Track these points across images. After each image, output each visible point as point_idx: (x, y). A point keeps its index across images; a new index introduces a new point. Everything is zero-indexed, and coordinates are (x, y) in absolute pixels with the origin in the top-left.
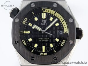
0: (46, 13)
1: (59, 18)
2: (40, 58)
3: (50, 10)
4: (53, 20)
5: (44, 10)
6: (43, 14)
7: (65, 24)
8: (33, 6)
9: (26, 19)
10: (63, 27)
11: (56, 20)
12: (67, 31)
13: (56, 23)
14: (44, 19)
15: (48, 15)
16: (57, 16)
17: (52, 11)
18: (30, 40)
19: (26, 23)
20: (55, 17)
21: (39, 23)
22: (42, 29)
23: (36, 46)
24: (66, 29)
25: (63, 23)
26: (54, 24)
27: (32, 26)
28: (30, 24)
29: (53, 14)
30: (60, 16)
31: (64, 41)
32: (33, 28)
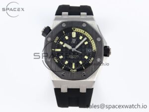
0: (76, 32)
1: (88, 36)
2: (70, 74)
3: (80, 30)
4: (83, 39)
5: (74, 29)
6: (73, 33)
7: (94, 42)
8: (64, 25)
9: (57, 38)
10: (92, 46)
11: (85, 39)
12: (95, 49)
13: (85, 41)
14: (74, 38)
15: (78, 34)
16: (86, 35)
17: (82, 30)
18: (61, 57)
19: (57, 42)
20: (84, 36)
21: (69, 42)
22: (73, 48)
23: (66, 62)
24: (94, 48)
25: (91, 41)
26: (84, 43)
27: (63, 44)
28: (61, 43)
29: (83, 33)
30: (89, 35)
31: (92, 59)
32: (64, 46)
